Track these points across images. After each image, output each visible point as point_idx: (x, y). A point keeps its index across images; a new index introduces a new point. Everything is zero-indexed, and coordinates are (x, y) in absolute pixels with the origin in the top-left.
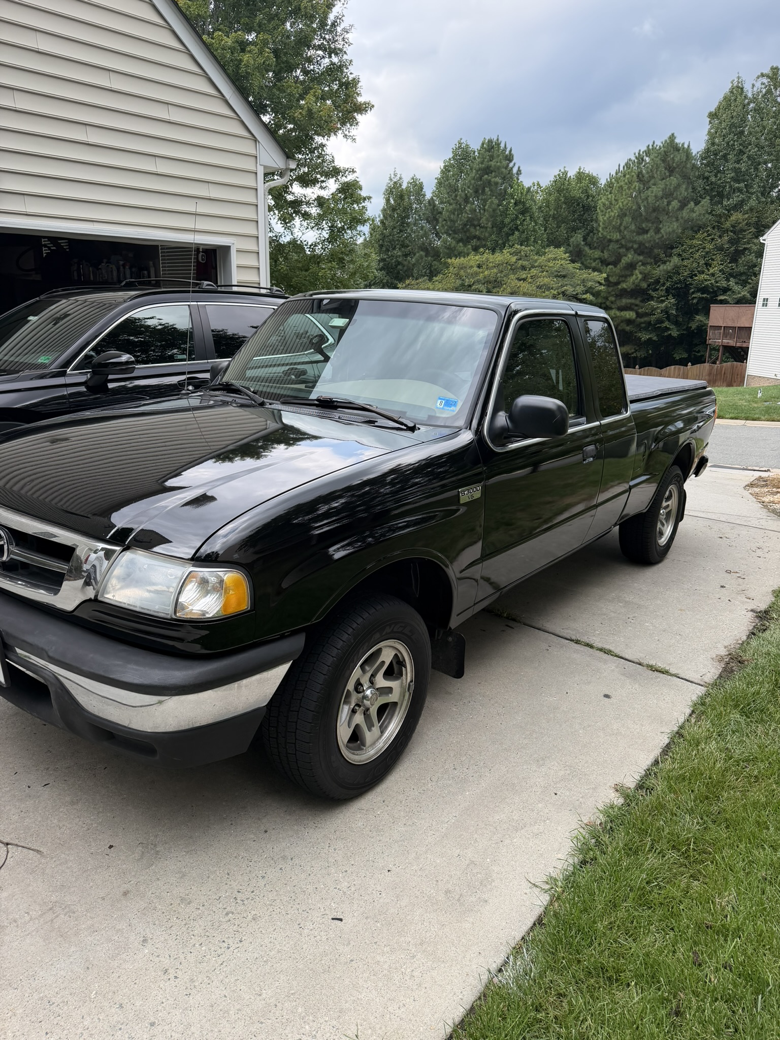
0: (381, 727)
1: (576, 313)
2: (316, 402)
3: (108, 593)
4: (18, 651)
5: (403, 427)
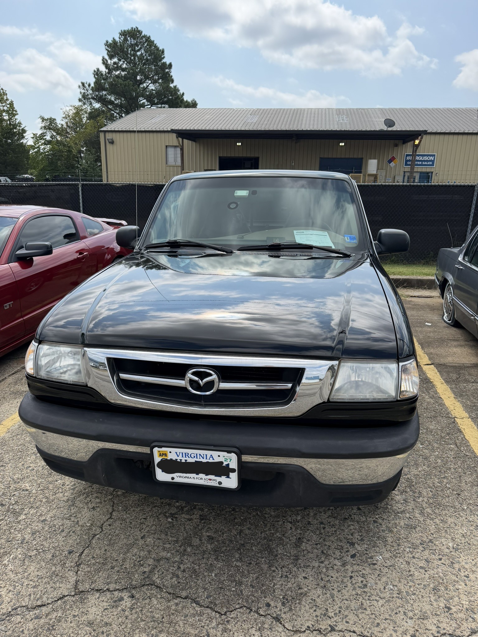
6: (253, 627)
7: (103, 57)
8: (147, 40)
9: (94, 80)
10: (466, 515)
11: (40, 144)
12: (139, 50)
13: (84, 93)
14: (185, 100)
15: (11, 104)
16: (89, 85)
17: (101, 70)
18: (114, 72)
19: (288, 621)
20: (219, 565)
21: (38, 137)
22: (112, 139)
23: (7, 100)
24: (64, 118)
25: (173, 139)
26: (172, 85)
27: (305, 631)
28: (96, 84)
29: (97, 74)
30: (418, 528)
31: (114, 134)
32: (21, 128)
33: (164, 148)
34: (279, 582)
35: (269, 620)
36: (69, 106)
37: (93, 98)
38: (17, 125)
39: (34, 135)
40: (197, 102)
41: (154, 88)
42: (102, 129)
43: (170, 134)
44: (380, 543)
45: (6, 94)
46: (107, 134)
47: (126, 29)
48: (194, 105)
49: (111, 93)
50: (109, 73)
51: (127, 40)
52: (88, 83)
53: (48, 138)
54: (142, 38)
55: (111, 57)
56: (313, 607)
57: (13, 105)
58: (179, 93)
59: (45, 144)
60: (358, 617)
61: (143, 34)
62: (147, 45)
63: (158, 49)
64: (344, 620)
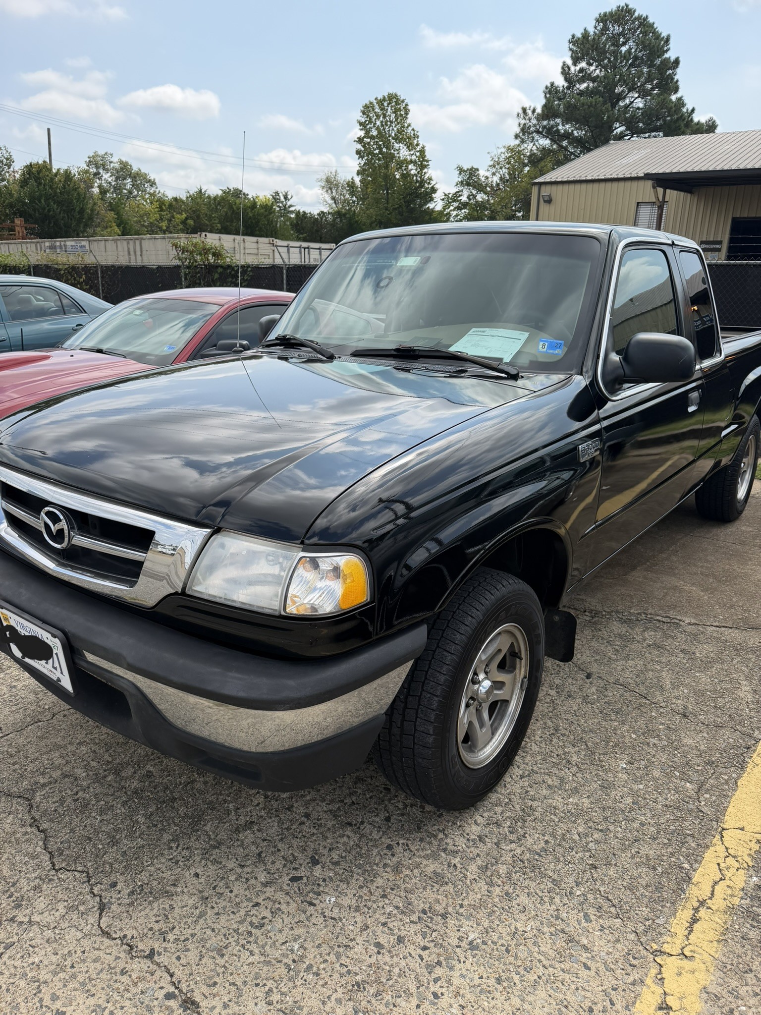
0: (492, 725)
1: (673, 242)
2: (395, 353)
3: (197, 585)
4: (87, 655)
5: (503, 375)
6: (67, 901)
7: (564, 64)
8: (641, 24)
9: (543, 101)
10: (564, 905)
11: (452, 208)
12: (624, 44)
13: (525, 124)
14: (696, 120)
15: (422, 152)
16: (534, 111)
17: (556, 84)
18: (578, 86)
19: (112, 915)
20: (119, 811)
21: (451, 199)
22: (550, 196)
23: (417, 145)
24: (490, 166)
25: (647, 191)
26: (674, 98)
27: (116, 939)
28: (545, 108)
29: (550, 92)
30: (450, 887)
31: (554, 187)
32: (430, 186)
33: (634, 205)
34: (161, 863)
35: (94, 902)
36: (500, 146)
37: (538, 132)
38: (426, 182)
39: (445, 195)
40: (718, 122)
41: (641, 105)
42: (537, 181)
43: (641, 183)
44: (357, 880)
45: (418, 137)
46: (543, 188)
47: (608, 10)
48: (711, 127)
49: (566, 121)
50: (568, 88)
51: (608, 29)
52: (532, 108)
53: (464, 199)
54: (633, 22)
55: (576, 61)
56: (159, 916)
57: (424, 153)
58: (684, 110)
59: (458, 208)
60: (200, 960)
61: (636, 14)
62: (641, 32)
63: (657, 36)
64: (178, 954)
